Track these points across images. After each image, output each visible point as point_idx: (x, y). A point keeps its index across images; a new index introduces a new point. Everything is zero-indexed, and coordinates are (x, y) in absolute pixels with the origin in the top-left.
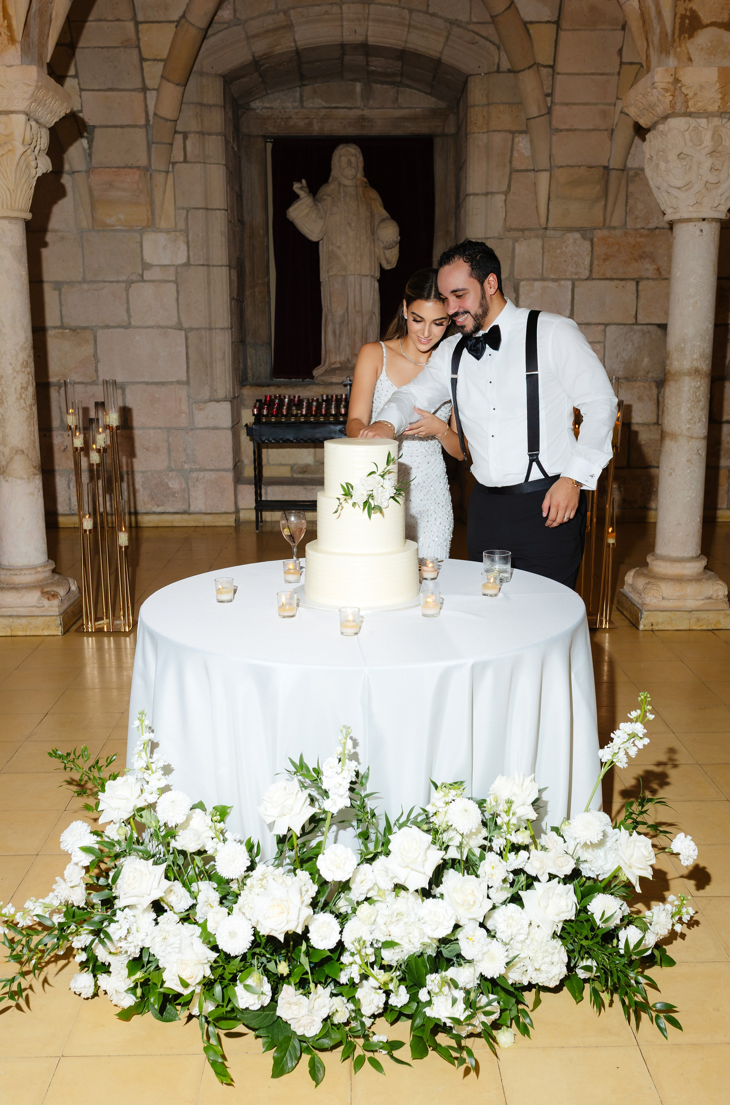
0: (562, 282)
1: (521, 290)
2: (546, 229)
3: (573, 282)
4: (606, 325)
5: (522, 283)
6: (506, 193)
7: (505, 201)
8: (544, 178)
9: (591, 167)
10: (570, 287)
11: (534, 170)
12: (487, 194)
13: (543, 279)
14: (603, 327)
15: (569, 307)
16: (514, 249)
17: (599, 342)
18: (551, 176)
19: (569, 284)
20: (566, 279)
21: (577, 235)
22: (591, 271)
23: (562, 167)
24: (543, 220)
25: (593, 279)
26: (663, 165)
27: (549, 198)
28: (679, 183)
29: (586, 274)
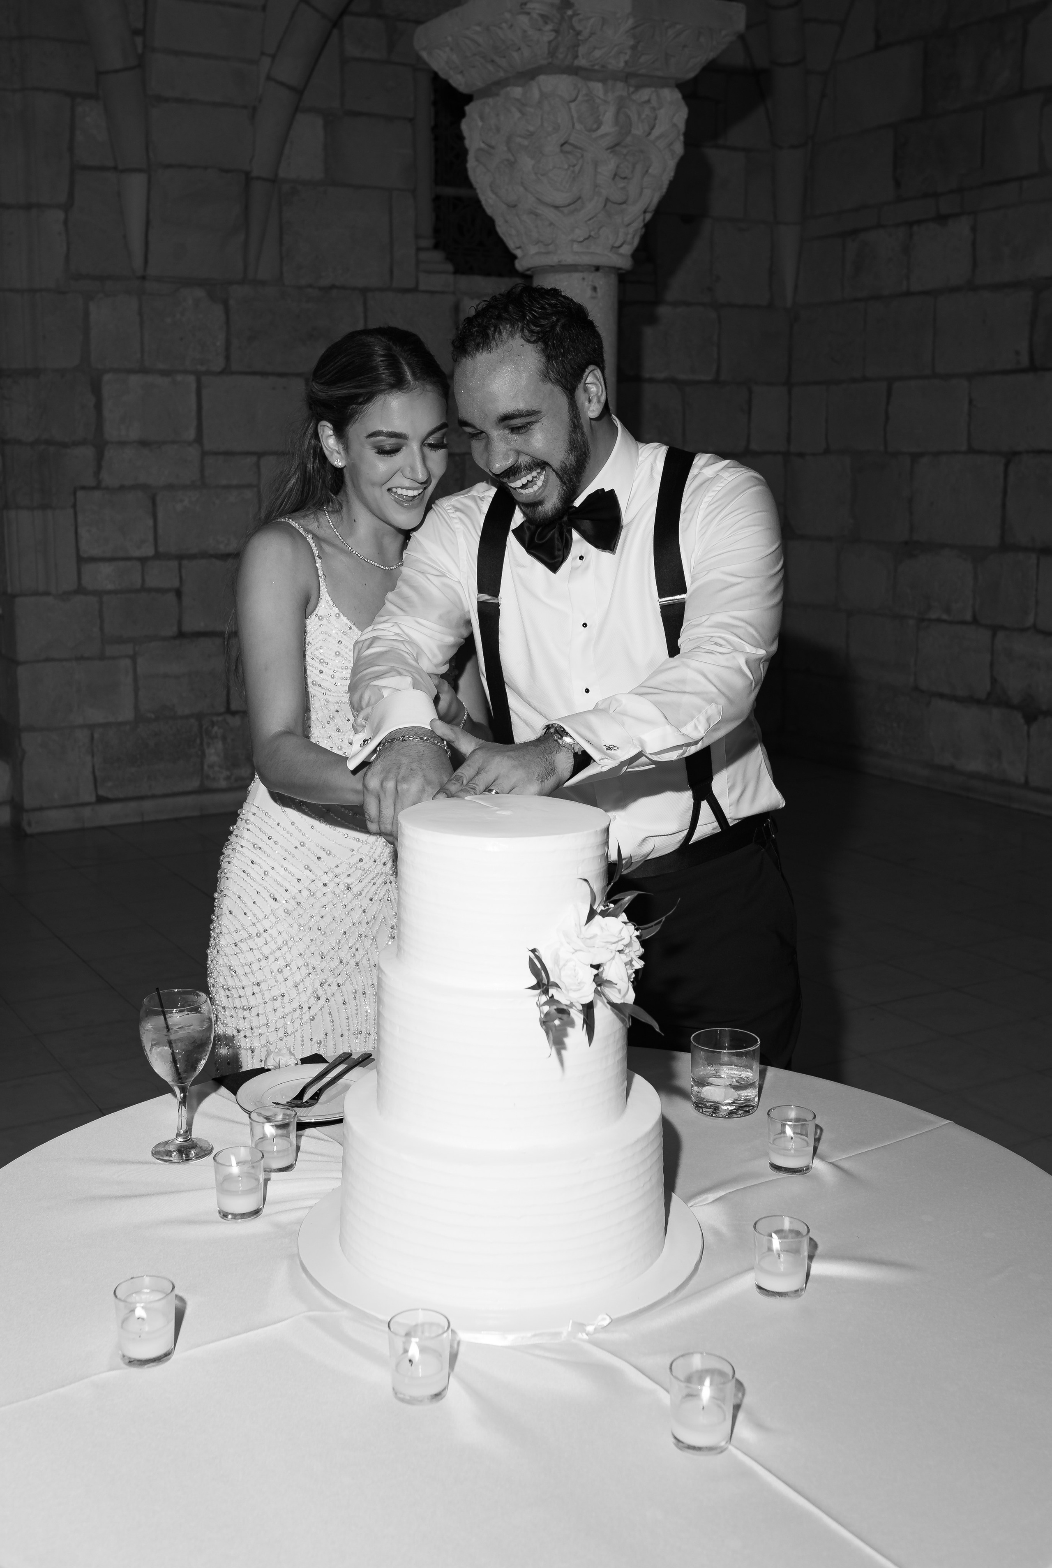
0: (179, 378)
1: (106, 391)
2: (144, 278)
3: (198, 375)
4: (260, 455)
5: (107, 377)
6: (67, 207)
7: (66, 222)
8: (136, 184)
9: (227, 171)
10: (194, 386)
11: (115, 168)
12: (29, 207)
13: (144, 370)
14: (254, 459)
15: (194, 423)
16: (87, 314)
17: (249, 486)
18: (149, 181)
19: (192, 379)
20: (185, 372)
21: (200, 293)
22: (228, 358)
23: (169, 166)
24: (138, 262)
25: (233, 373)
26: (527, 163)
27: (148, 223)
28: (561, 198)
29: (219, 364)
